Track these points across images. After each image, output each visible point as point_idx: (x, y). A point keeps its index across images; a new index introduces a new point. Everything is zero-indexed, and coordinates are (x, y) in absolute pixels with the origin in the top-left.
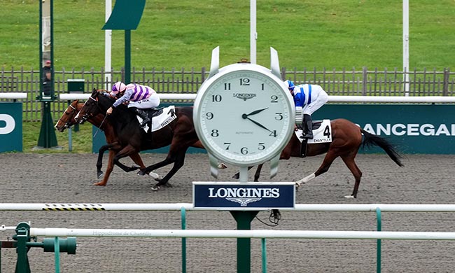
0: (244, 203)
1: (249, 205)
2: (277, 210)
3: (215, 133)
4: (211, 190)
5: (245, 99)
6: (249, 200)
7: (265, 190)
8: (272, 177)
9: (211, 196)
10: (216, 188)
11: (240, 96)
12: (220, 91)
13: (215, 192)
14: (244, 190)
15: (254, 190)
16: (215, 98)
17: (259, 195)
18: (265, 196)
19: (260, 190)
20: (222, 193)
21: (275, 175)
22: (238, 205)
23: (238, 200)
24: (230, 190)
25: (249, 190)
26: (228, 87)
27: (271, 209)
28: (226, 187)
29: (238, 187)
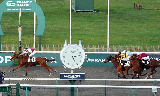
0: (72, 78)
1: (74, 79)
2: (81, 80)
3: (65, 61)
4: (64, 75)
5: (73, 53)
6: (74, 78)
7: (78, 75)
8: (79, 72)
9: (64, 76)
11: (72, 52)
13: (65, 76)
14: (73, 75)
15: (75, 75)
16: (65, 52)
17: (76, 76)
18: (78, 77)
19: (76, 75)
20: (67, 76)
21: (80, 71)
22: (71, 79)
23: (71, 78)
24: (69, 75)
25: (74, 75)
26: (69, 49)
27: (79, 80)
28: (68, 74)
29: (71, 74)
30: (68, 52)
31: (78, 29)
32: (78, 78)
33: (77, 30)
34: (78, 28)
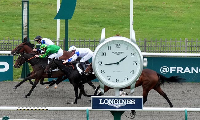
0: (117, 106)
1: (120, 108)
2: (134, 111)
3: (103, 72)
4: (101, 100)
5: (118, 55)
6: (120, 106)
7: (128, 100)
8: (131, 94)
9: (101, 103)
10: (103, 99)
11: (115, 53)
12: (106, 50)
13: (102, 101)
14: (117, 100)
15: (123, 100)
16: (103, 54)
17: (125, 103)
18: (128, 103)
19: (125, 100)
20: (106, 102)
22: (114, 108)
23: (114, 105)
24: (110, 100)
25: (120, 100)
26: (109, 48)
27: (131, 110)
28: (108, 99)
29: (114, 99)
30: (109, 52)
31: (155, 7)
32: (128, 106)
33: (154, 9)
34: (155, 5)
